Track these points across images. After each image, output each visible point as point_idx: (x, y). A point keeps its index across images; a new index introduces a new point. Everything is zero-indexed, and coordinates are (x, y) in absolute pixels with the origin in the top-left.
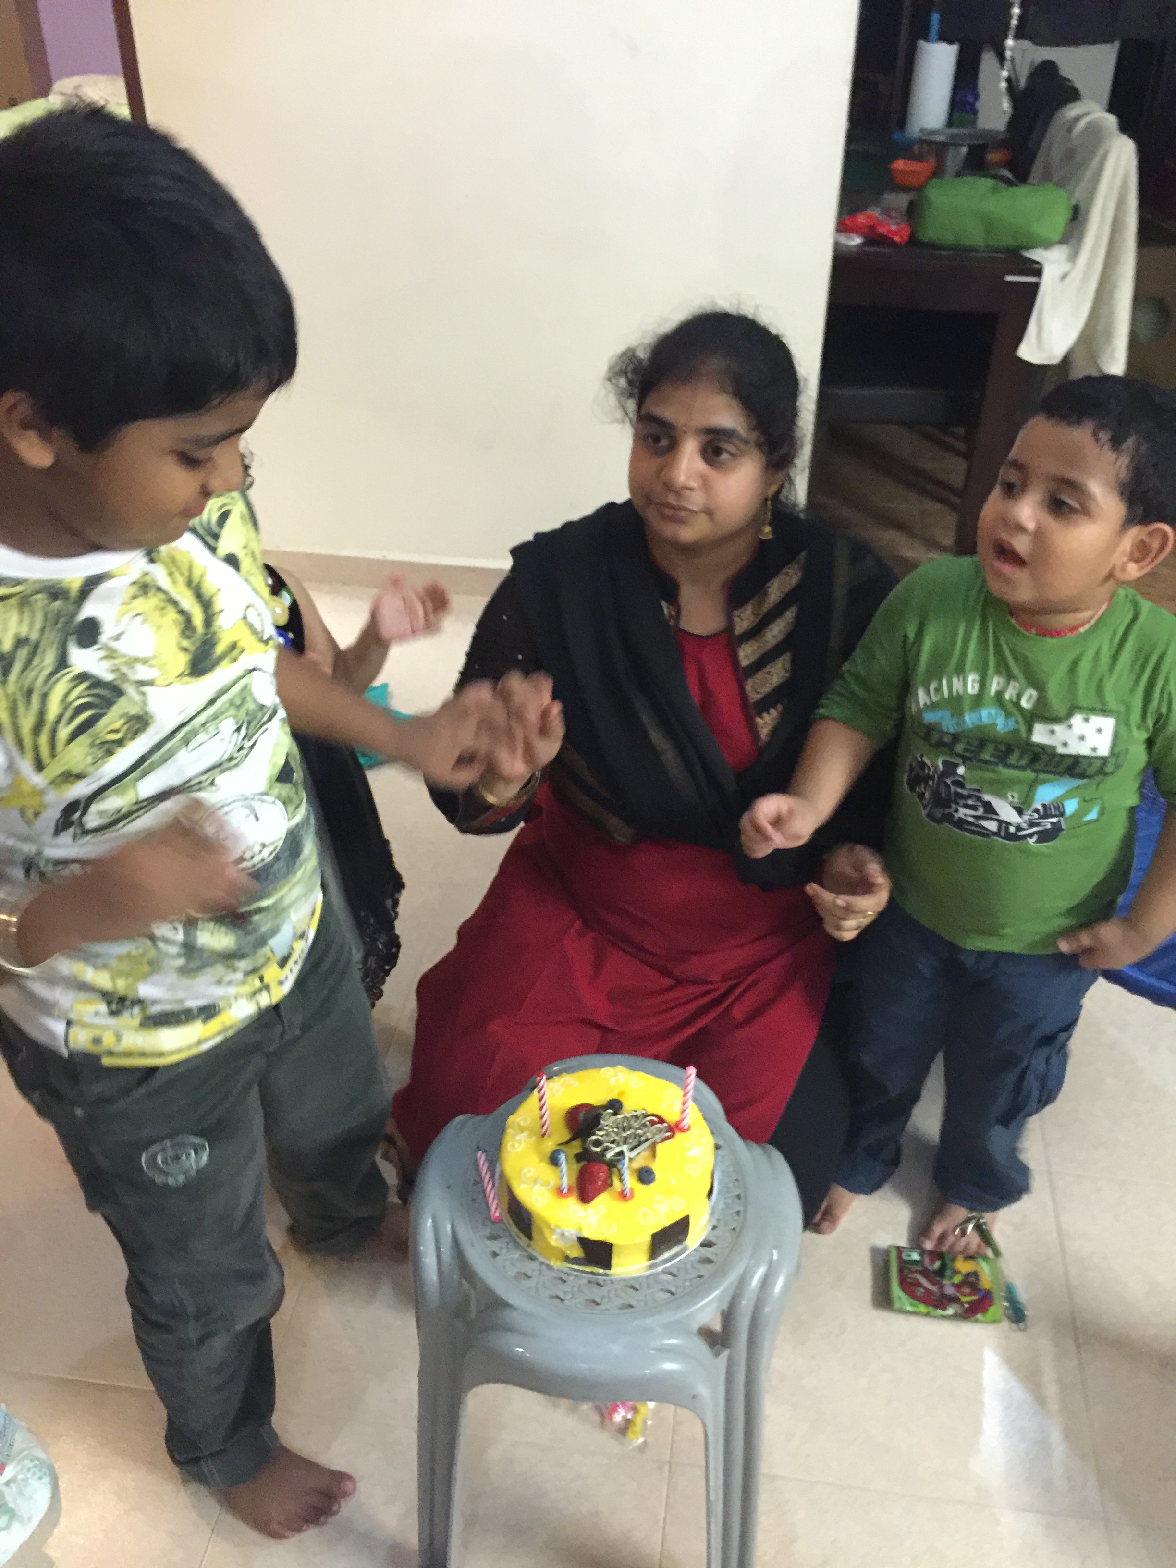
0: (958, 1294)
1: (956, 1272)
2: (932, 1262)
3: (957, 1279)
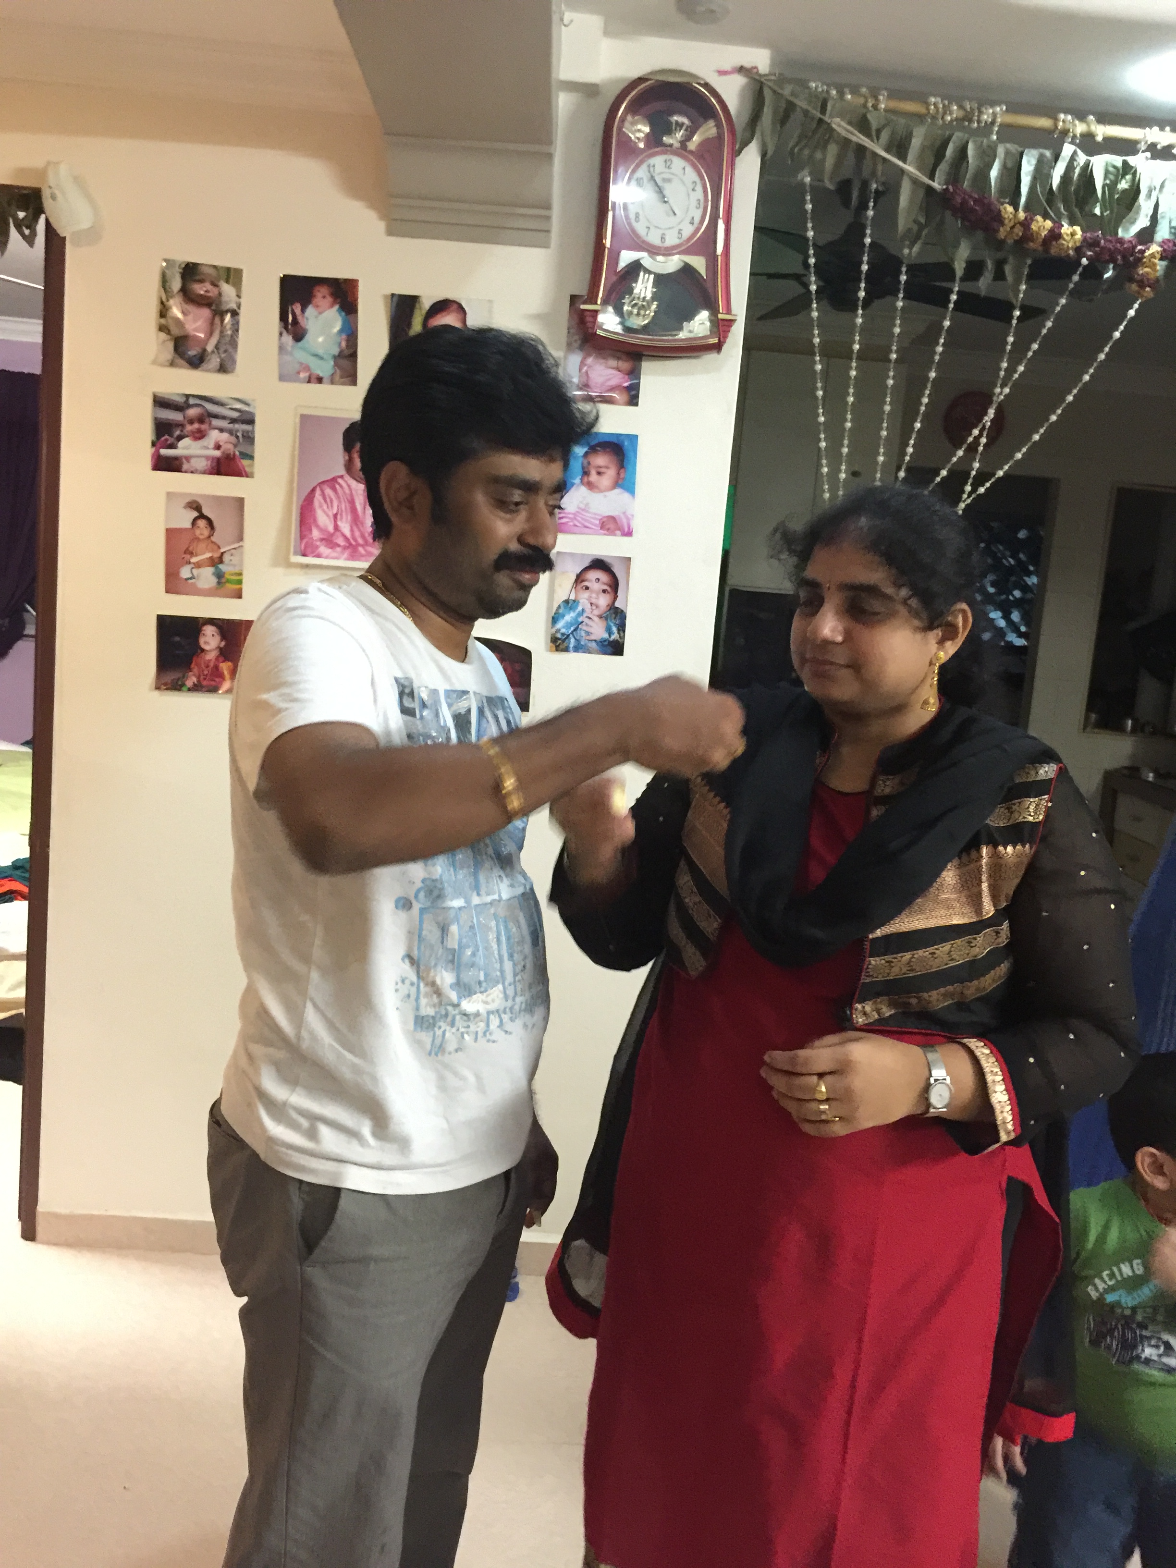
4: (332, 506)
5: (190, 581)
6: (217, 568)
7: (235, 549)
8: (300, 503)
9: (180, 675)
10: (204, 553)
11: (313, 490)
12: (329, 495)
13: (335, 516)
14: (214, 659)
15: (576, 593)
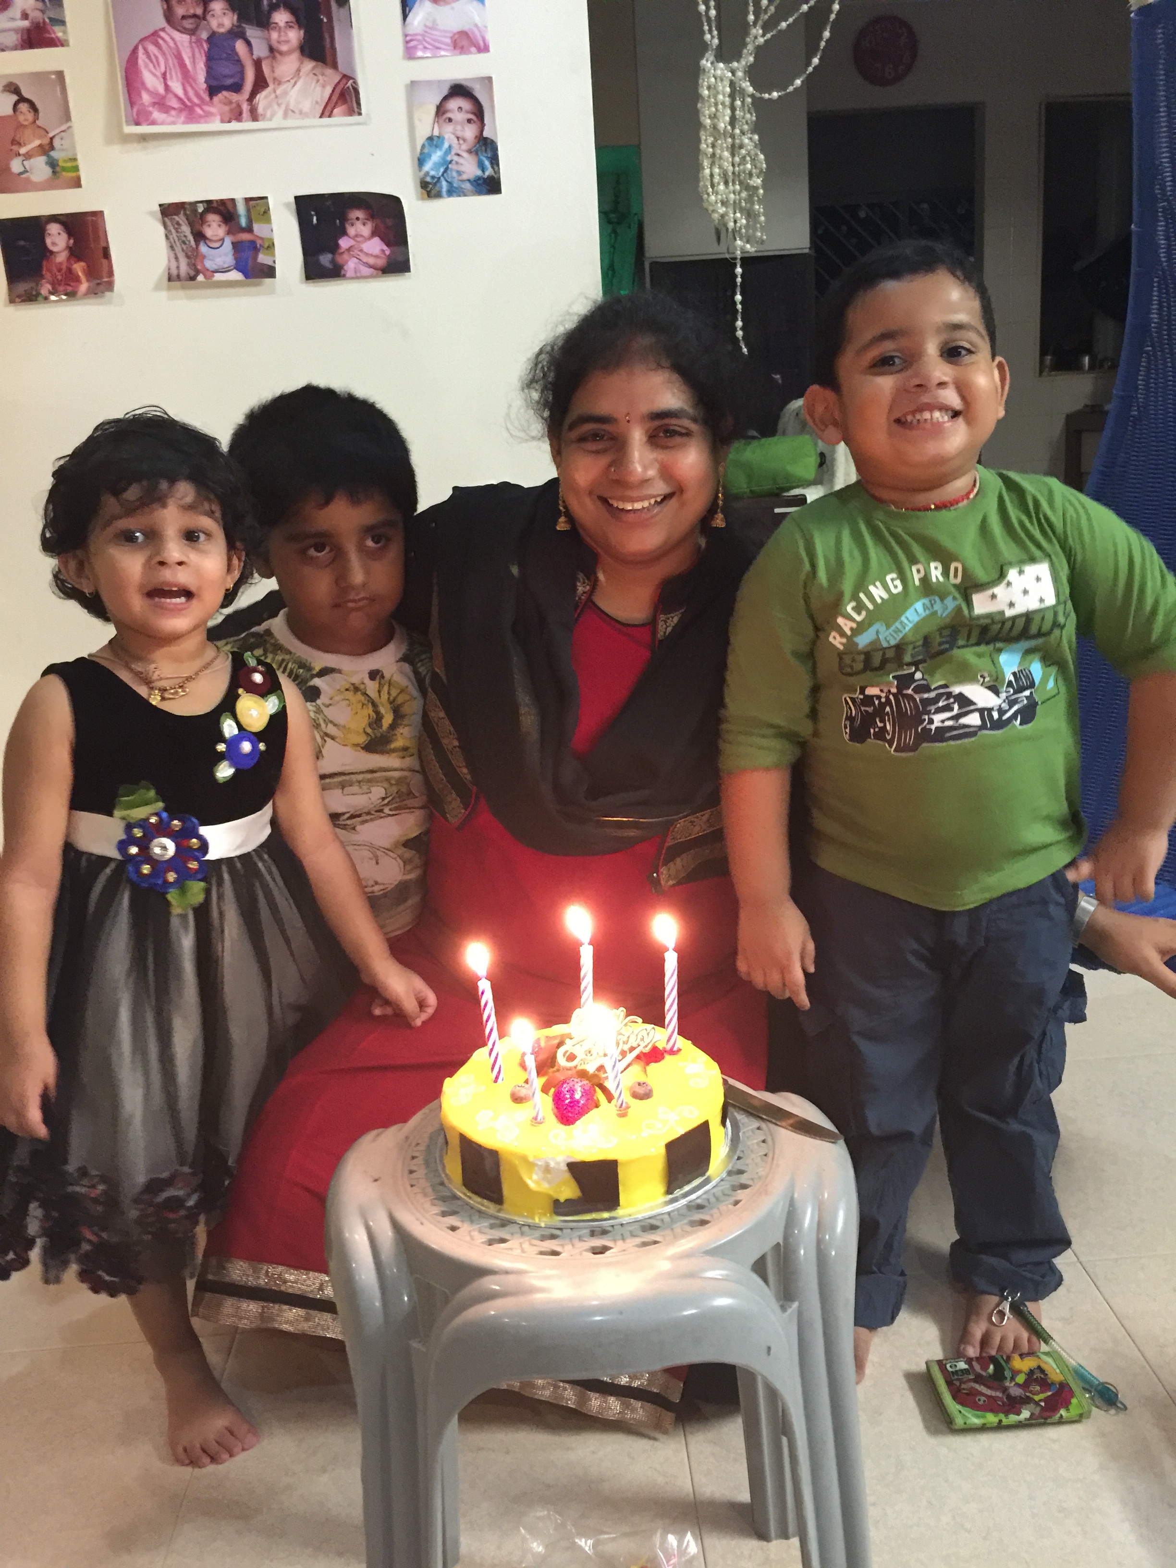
0: (1028, 1394)
1: (1015, 1373)
2: (985, 1368)
3: (1021, 1379)
4: (158, 64)
5: (24, 176)
6: (48, 156)
7: (63, 131)
8: (124, 65)
9: (33, 285)
10: (33, 141)
11: (135, 51)
12: (152, 52)
13: (164, 75)
14: (65, 260)
15: (440, 127)
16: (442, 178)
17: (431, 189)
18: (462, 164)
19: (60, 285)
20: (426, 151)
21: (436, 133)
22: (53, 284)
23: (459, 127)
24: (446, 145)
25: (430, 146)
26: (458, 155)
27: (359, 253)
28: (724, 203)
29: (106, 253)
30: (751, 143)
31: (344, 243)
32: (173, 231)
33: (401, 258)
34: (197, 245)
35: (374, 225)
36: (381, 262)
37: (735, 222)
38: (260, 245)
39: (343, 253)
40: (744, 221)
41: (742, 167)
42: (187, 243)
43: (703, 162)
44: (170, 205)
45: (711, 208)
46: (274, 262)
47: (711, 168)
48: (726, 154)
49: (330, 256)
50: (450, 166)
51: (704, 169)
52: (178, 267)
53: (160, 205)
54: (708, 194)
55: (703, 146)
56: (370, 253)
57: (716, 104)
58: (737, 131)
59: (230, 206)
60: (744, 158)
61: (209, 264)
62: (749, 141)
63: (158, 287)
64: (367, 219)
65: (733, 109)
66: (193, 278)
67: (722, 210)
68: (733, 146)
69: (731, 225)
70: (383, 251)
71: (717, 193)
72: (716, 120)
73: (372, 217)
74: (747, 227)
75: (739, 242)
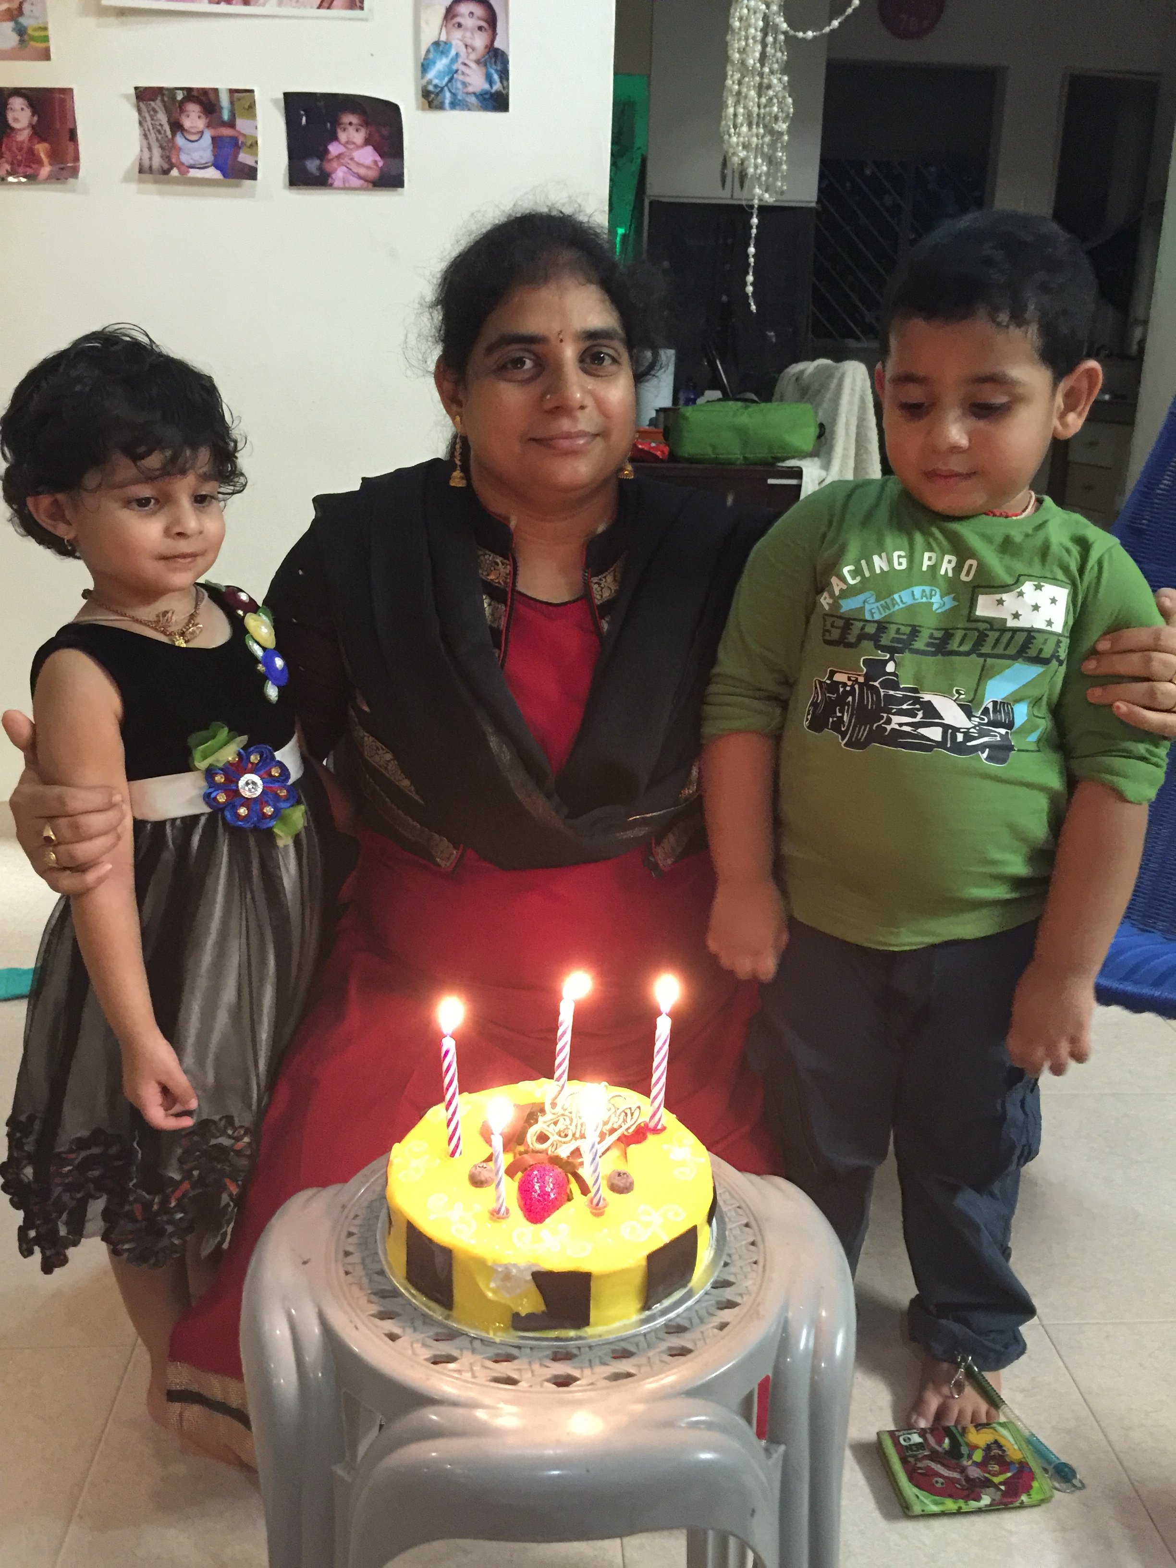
0: (987, 1475)
1: (972, 1448)
2: (940, 1442)
3: (978, 1456)
6: (16, 22)
14: (27, 140)
15: (448, 33)
16: (446, 89)
17: (433, 99)
18: (468, 75)
19: (19, 166)
20: (431, 56)
21: (443, 38)
22: (12, 164)
23: (468, 34)
24: (453, 53)
25: (435, 51)
26: (465, 64)
27: (349, 162)
28: (746, 147)
29: (73, 135)
30: (779, 84)
31: (334, 149)
32: (148, 118)
33: (394, 172)
34: (174, 134)
35: (368, 132)
36: (373, 174)
37: (756, 167)
38: (242, 143)
39: (332, 159)
40: (765, 168)
41: (768, 109)
42: (163, 132)
43: (727, 99)
44: (146, 89)
45: (731, 151)
46: (256, 162)
47: (735, 106)
48: (753, 93)
49: (317, 162)
50: (455, 76)
51: (727, 107)
52: (151, 159)
53: (136, 88)
54: (730, 136)
55: (729, 82)
56: (361, 162)
57: (747, 39)
58: (766, 70)
59: (212, 96)
60: (771, 99)
61: (185, 158)
62: (778, 82)
63: (127, 179)
64: (362, 126)
65: (764, 45)
66: (166, 172)
67: (743, 154)
68: (760, 85)
69: (751, 170)
70: (376, 162)
71: (739, 135)
72: (744, 56)
73: (366, 123)
74: (768, 174)
75: (758, 191)
